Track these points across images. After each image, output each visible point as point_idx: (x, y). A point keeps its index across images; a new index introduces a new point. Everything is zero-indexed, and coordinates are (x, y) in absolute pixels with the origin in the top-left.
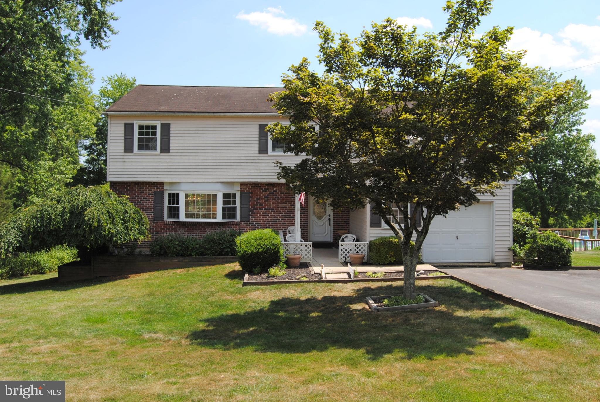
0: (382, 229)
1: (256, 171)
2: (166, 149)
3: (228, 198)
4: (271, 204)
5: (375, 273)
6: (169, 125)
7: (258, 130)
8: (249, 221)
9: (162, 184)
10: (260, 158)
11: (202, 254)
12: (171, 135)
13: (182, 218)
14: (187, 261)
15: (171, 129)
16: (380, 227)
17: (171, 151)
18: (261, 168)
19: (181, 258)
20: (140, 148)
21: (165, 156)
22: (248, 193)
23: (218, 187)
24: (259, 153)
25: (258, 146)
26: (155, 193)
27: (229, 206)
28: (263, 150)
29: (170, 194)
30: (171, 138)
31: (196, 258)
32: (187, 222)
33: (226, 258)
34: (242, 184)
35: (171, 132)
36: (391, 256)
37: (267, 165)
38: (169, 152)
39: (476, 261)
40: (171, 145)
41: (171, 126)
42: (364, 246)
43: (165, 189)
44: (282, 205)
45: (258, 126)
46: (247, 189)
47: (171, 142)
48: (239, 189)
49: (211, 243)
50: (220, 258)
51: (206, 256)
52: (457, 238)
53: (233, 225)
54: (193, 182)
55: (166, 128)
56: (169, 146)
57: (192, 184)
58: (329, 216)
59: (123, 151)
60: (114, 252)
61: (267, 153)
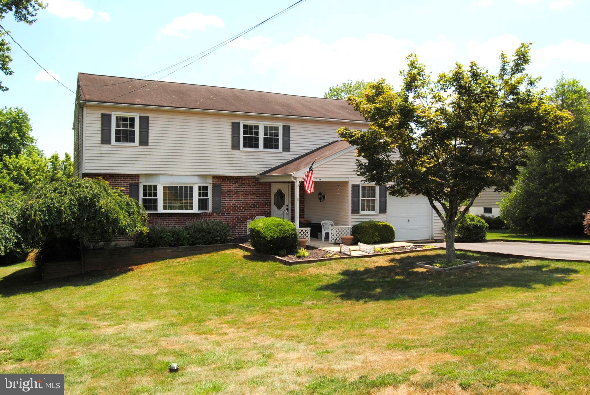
0: (360, 215)
1: (229, 165)
2: (144, 141)
3: (203, 190)
4: (239, 196)
5: (383, 249)
6: (147, 118)
7: (231, 127)
8: (221, 212)
9: (137, 176)
10: (233, 153)
11: (193, 244)
12: (150, 128)
13: (160, 210)
14: (180, 250)
15: (150, 122)
16: (359, 213)
17: (149, 144)
18: (234, 162)
19: (175, 248)
20: (118, 140)
21: (143, 148)
22: (220, 185)
23: (195, 180)
24: (232, 149)
25: (230, 142)
26: (131, 185)
27: (203, 198)
28: (235, 146)
29: (145, 187)
30: (150, 131)
31: (188, 248)
32: (165, 214)
33: (216, 246)
34: (214, 177)
35: (150, 125)
36: (377, 236)
37: (239, 159)
38: (148, 145)
39: (421, 239)
40: (149, 138)
41: (150, 119)
42: (348, 229)
43: (140, 181)
44: (250, 197)
45: (231, 124)
46: (218, 182)
47: (150, 135)
48: (212, 182)
49: (202, 233)
50: (211, 247)
51: (197, 245)
52: (409, 221)
53: (206, 215)
54: (172, 175)
55: (144, 121)
56: (148, 139)
57: (170, 177)
58: (287, 206)
59: (100, 142)
60: (90, 246)
61: (239, 149)
